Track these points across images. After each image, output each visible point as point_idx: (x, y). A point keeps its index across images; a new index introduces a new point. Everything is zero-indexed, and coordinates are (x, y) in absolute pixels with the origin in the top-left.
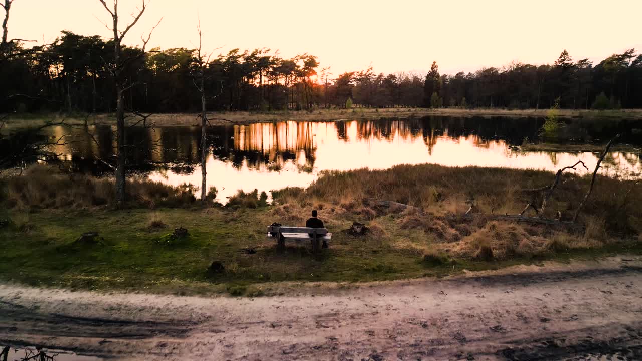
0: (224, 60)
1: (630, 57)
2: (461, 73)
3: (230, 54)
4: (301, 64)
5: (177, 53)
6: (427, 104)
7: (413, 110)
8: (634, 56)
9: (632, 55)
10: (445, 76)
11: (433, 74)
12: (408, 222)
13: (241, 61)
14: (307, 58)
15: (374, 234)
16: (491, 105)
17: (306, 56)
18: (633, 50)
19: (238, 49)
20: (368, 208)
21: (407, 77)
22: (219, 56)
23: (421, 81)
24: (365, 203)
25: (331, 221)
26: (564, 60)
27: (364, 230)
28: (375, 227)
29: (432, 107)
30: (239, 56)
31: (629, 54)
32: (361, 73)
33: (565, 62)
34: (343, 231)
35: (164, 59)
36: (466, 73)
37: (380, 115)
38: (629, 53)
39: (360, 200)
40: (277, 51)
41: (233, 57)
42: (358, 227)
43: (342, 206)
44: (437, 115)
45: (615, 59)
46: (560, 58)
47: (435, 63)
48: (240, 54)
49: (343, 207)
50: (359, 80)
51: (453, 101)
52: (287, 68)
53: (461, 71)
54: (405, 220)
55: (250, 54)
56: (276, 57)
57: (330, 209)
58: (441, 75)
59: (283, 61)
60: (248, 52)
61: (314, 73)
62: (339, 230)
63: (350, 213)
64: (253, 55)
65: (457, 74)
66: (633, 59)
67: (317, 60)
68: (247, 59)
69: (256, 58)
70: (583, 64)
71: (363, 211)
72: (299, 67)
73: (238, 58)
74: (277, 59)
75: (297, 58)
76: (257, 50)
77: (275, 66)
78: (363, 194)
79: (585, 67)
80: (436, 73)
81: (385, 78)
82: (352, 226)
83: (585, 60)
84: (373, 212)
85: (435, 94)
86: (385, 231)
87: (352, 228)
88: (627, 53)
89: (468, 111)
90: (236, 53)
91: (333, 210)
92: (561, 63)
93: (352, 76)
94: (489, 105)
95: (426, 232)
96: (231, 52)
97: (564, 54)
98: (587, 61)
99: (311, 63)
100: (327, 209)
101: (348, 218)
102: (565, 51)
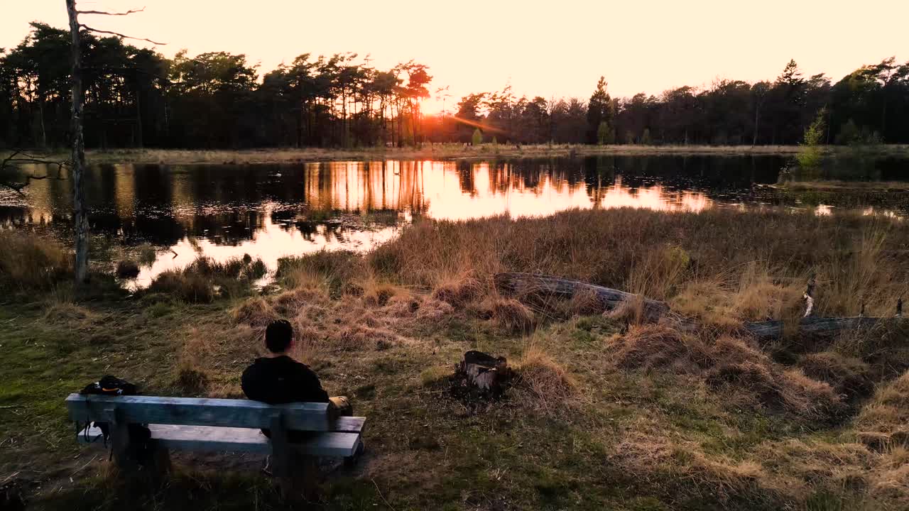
0: (287, 71)
1: (890, 68)
2: (641, 95)
3: (297, 61)
4: (405, 78)
5: (215, 61)
6: (592, 139)
7: (571, 147)
8: (895, 67)
9: (892, 66)
10: (616, 100)
11: (600, 96)
12: (640, 344)
13: (314, 73)
14: (413, 68)
15: (536, 395)
16: (686, 139)
17: (412, 64)
18: (893, 58)
19: (308, 55)
20: (513, 302)
21: (562, 100)
22: (280, 65)
23: (583, 106)
24: (505, 286)
25: (400, 345)
26: (791, 74)
27: (504, 379)
28: (540, 369)
29: (600, 143)
30: (311, 66)
31: (888, 65)
32: (495, 96)
33: (793, 77)
34: (430, 384)
35: (196, 69)
36: (648, 96)
37: (523, 154)
38: (888, 63)
39: (490, 278)
40: (368, 56)
41: (302, 67)
42: (481, 371)
43: (441, 296)
44: (608, 154)
45: (867, 72)
46: (785, 71)
47: (602, 78)
48: (312, 63)
49: (442, 300)
50: (492, 105)
51: (630, 135)
52: (384, 84)
53: (640, 93)
54: (631, 339)
55: (326, 62)
56: (366, 67)
57: (405, 305)
58: (612, 98)
59: (377, 73)
60: (324, 59)
61: (425, 94)
62: (418, 380)
63: (462, 318)
64: (332, 64)
65: (635, 97)
66: (893, 71)
67: (429, 73)
68: (322, 70)
69: (337, 69)
70: (818, 81)
71: (499, 308)
72: (400, 82)
73: (308, 68)
74: (368, 70)
75: (398, 68)
76: (337, 56)
77: (366, 81)
78: (497, 265)
79: (821, 85)
80: (604, 94)
81: (530, 103)
82: (462, 363)
83: (820, 76)
84: (527, 311)
85: (604, 124)
86: (573, 381)
87: (461, 373)
88: (884, 62)
89: (653, 147)
90: (305, 60)
91: (414, 307)
92: (786, 79)
93: (482, 100)
94: (683, 142)
95: (714, 383)
96: (298, 59)
97: (790, 66)
98: (823, 76)
99: (420, 78)
100: (396, 305)
101: (454, 330)
102: (792, 61)
